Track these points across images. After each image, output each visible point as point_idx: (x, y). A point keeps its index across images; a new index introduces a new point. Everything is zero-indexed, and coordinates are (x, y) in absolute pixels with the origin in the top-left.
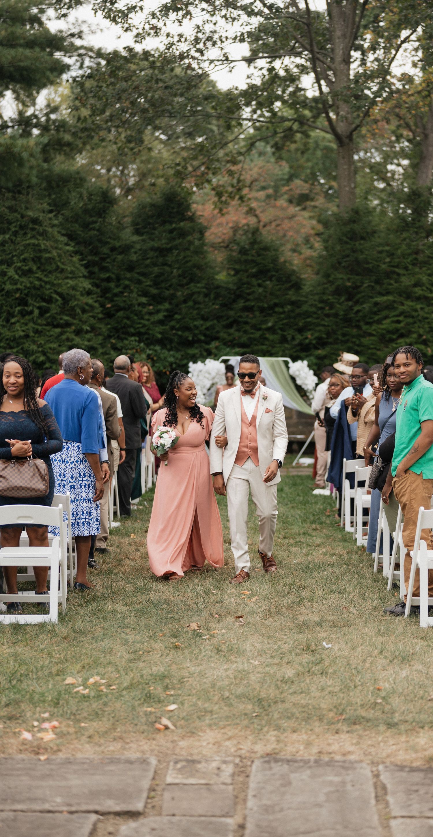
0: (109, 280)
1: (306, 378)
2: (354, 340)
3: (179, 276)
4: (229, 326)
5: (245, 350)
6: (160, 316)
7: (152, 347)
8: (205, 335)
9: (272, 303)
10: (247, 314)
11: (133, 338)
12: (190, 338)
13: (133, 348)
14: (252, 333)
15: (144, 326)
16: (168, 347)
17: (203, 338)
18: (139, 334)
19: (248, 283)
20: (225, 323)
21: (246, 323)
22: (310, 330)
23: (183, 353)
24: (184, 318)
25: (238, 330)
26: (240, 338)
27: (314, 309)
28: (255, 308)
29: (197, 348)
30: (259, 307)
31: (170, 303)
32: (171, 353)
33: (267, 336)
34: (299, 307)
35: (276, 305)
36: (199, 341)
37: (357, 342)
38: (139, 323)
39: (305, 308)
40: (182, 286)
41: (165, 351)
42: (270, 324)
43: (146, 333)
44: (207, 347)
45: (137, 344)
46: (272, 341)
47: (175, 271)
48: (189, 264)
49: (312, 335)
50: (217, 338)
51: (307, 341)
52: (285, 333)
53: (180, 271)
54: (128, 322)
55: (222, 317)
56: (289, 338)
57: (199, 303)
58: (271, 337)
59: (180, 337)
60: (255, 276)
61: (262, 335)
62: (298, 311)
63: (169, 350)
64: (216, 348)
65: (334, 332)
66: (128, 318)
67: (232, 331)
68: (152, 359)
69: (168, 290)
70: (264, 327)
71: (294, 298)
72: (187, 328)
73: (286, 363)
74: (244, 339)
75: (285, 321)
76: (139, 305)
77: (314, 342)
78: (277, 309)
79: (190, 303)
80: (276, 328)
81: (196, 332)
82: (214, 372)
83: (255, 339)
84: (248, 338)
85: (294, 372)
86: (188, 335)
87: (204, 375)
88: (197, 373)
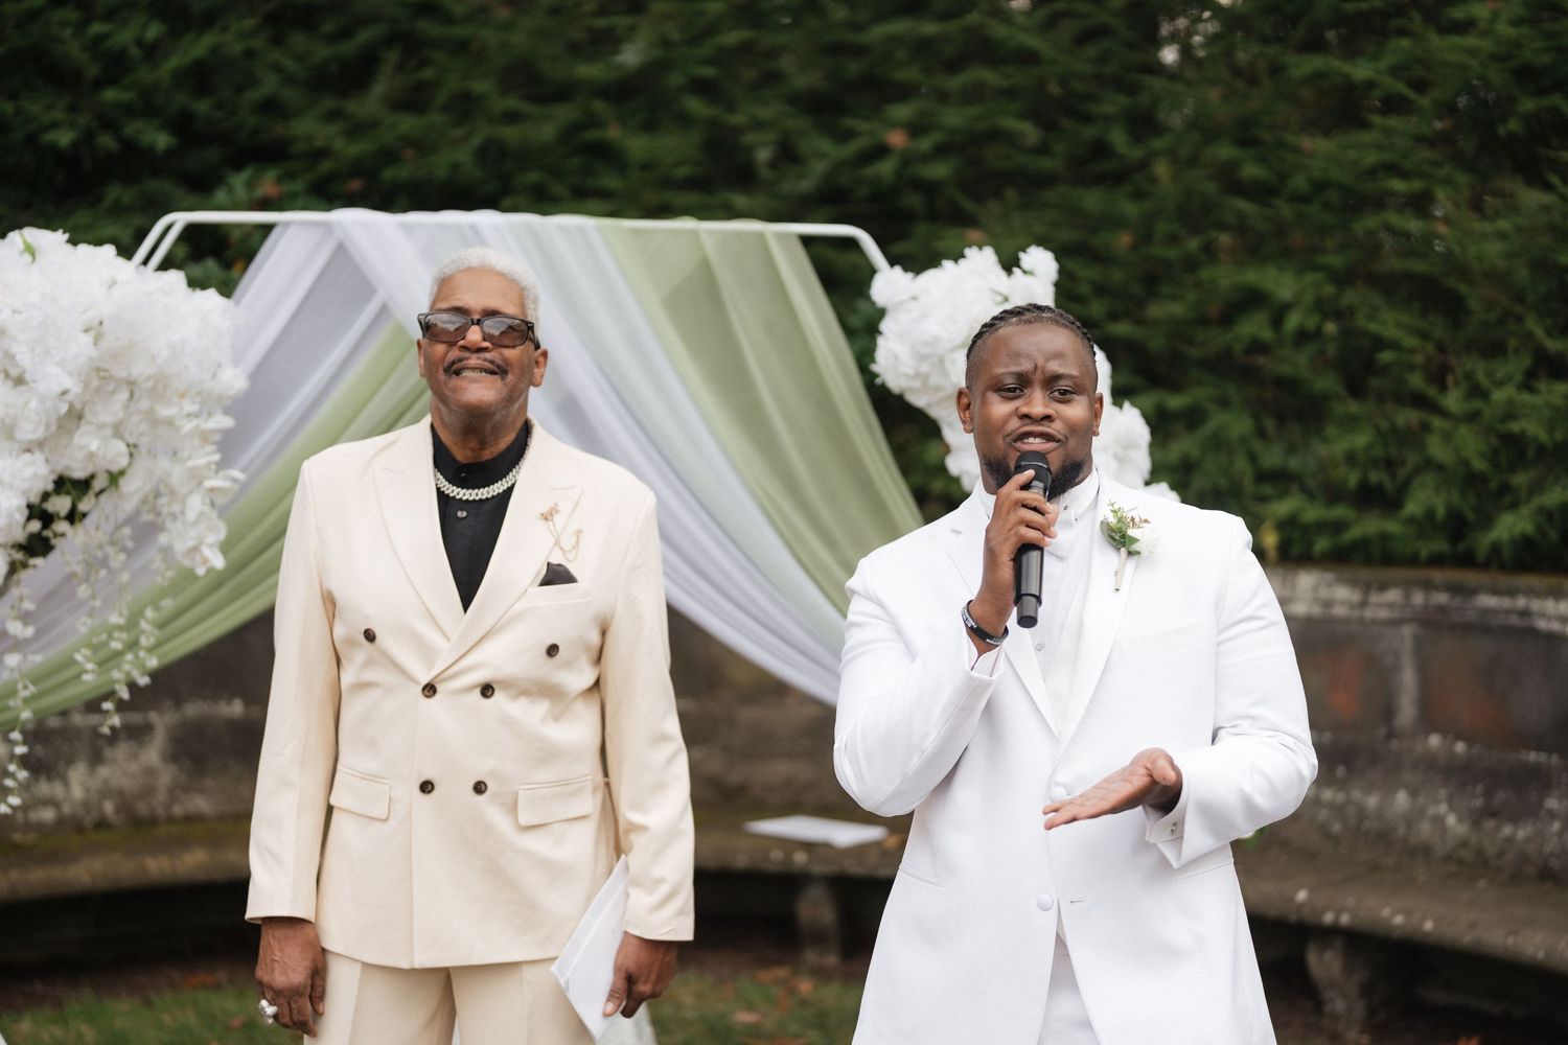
2: (1225, 151)
8: (182, 125)
12: (64, 139)
14: (512, 117)
17: (162, 140)
20: (322, 52)
22: (904, 92)
25: (412, 101)
26: (422, 146)
33: (613, 133)
37: (1251, 171)
42: (630, 56)
46: (646, 166)
49: (916, 129)
50: (269, 152)
51: (886, 168)
52: (738, 119)
56: (762, 146)
58: (637, 146)
61: (575, 128)
65: (1074, 107)
70: (589, 71)
72: (55, 75)
74: (457, 156)
75: (732, 37)
77: (940, 171)
80: (675, 80)
81: (110, 95)
82: (60, 364)
83: (527, 156)
84: (482, 153)
85: (923, 358)
86: (47, 118)
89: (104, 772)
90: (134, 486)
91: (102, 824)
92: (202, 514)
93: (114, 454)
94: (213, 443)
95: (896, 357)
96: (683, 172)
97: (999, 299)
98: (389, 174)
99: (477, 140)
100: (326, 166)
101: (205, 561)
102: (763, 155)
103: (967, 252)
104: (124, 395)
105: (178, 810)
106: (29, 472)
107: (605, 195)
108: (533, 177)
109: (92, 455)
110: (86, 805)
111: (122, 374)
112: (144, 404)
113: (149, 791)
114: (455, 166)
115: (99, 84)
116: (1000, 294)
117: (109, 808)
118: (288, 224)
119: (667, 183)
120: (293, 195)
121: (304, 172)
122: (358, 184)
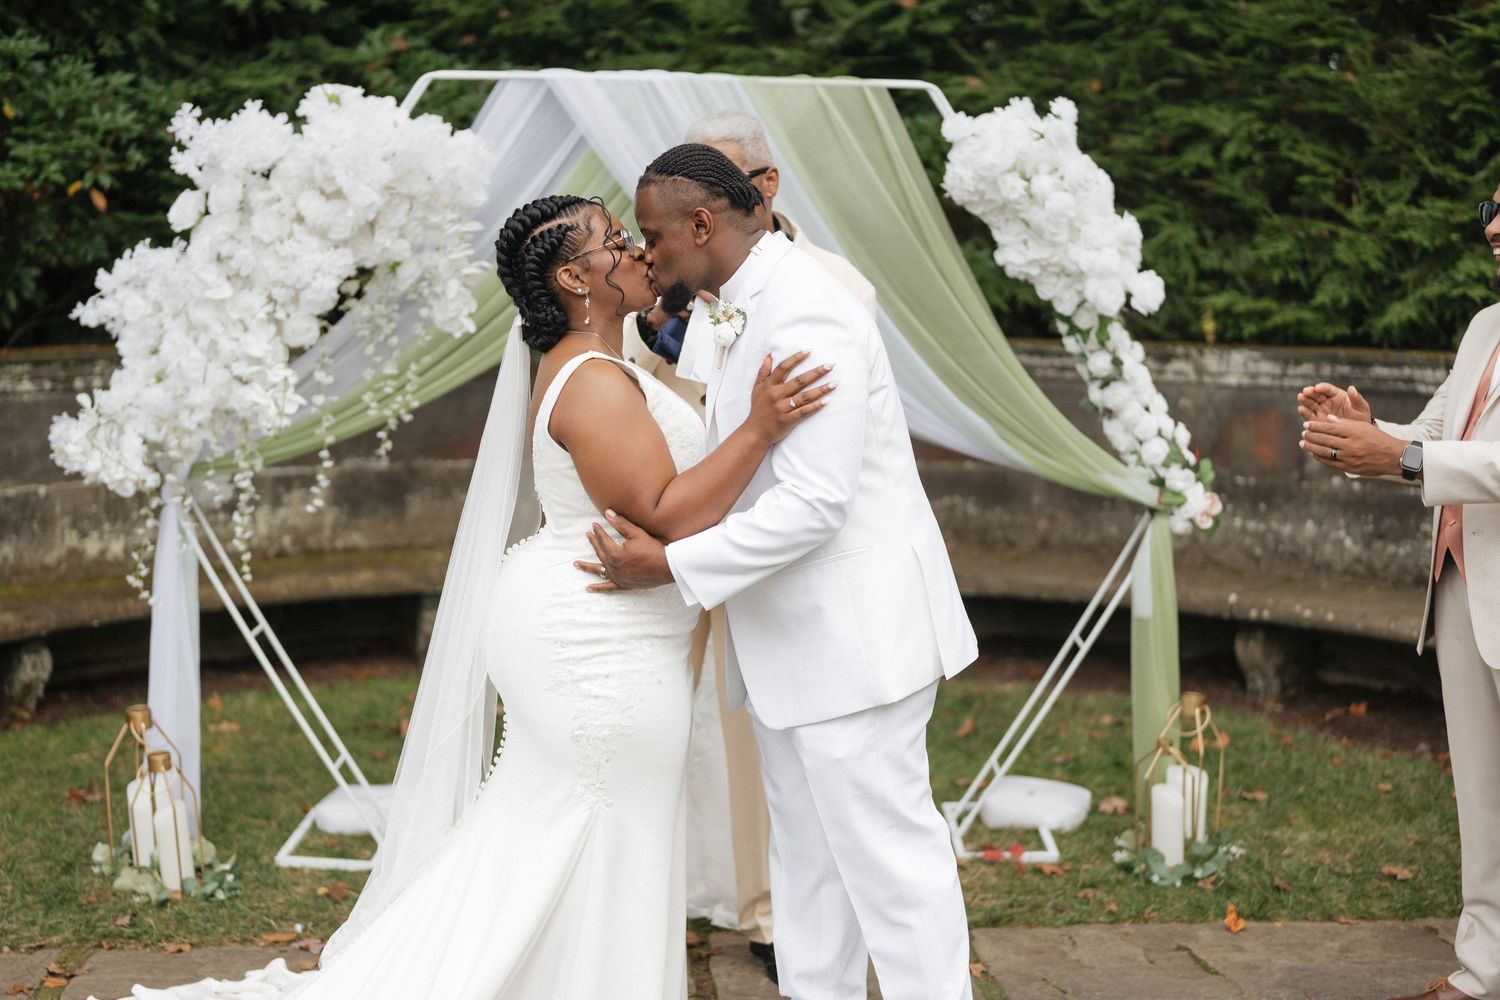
16: (109, 47)
17: (316, 3)
26: (516, 7)
29: (282, 61)
32: (120, 79)
41: (75, 71)
50: (397, 13)
51: (899, 26)
63: (102, 67)
74: (549, 16)
77: (943, 27)
82: (368, 185)
85: (982, 179)
87: (286, 202)
88: (238, 194)
89: (283, 512)
90: (408, 274)
91: (281, 554)
92: (459, 293)
93: (400, 249)
94: (468, 242)
95: (961, 179)
96: (734, 29)
97: (1038, 136)
98: (495, 30)
99: (566, 3)
100: (445, 25)
101: (462, 327)
102: (799, 15)
103: (1011, 101)
104: (406, 207)
105: (339, 543)
106: (342, 262)
107: (671, 48)
108: (613, 34)
109: (385, 250)
110: (269, 538)
111: (404, 191)
112: (419, 213)
113: (316, 528)
114: (549, 24)
116: (1038, 132)
117: (287, 541)
118: (507, 80)
119: (723, 38)
120: (418, 49)
121: (426, 29)
122: (468, 40)
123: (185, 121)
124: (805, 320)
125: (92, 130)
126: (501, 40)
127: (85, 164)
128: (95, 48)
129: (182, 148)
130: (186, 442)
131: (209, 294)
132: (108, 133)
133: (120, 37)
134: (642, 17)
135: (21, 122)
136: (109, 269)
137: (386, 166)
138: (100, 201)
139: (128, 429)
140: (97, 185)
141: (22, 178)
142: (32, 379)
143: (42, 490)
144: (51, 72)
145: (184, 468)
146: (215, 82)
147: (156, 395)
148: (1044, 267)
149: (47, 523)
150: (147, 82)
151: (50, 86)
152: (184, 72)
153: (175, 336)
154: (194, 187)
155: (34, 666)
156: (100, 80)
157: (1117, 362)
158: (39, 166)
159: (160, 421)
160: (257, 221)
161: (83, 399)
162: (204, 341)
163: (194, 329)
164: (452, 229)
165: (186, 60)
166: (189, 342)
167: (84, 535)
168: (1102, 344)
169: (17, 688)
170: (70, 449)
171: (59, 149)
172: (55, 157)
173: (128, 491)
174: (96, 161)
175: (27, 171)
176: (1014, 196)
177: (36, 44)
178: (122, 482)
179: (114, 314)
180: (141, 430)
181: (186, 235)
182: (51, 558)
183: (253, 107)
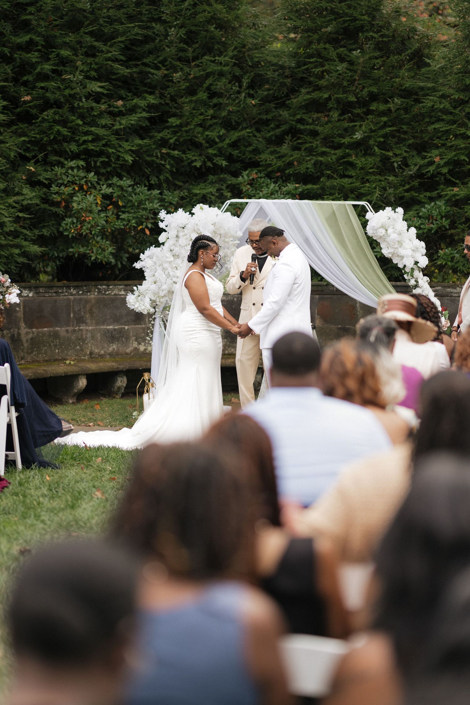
0: (29, 46)
1: (400, 243)
3: (182, 40)
4: (279, 141)
5: (309, 186)
6: (133, 119)
7: (115, 180)
8: (230, 158)
9: (365, 92)
10: (315, 116)
11: (72, 164)
12: (198, 164)
13: (73, 183)
14: (324, 154)
15: (97, 138)
18: (87, 155)
19: (319, 55)
20: (270, 134)
21: (314, 134)
22: (438, 146)
23: (185, 193)
24: (188, 124)
25: (296, 148)
26: (299, 162)
27: (446, 104)
28: (330, 105)
29: (212, 183)
30: (338, 101)
31: (162, 96)
32: (156, 192)
33: (353, 159)
34: (417, 101)
35: (373, 97)
36: (217, 169)
38: (87, 133)
39: (428, 103)
40: (187, 61)
41: (142, 189)
42: (358, 136)
43: (101, 153)
44: (232, 180)
45: (82, 174)
46: (362, 168)
47: (172, 31)
48: (201, 18)
49: (441, 156)
50: (254, 164)
51: (431, 169)
52: (390, 154)
53: (182, 31)
54: (64, 131)
55: (266, 123)
56: (396, 162)
57: (220, 95)
58: (360, 162)
59: (179, 160)
60: (334, 41)
61: (343, 157)
62: (416, 110)
63: (151, 187)
64: (251, 183)
66: (64, 123)
67: (285, 148)
68: (116, 205)
69: (158, 68)
70: (347, 140)
71: (408, 84)
73: (361, 212)
74: (308, 165)
75: (388, 130)
76: (88, 96)
78: (374, 106)
79: (202, 95)
80: (371, 142)
81: (210, 151)
83: (328, 166)
84: (315, 164)
86: (193, 158)
87: (188, 235)
88: (176, 233)
95: (371, 231)
97: (389, 218)
99: (313, 162)
100: (270, 169)
104: (219, 237)
105: (227, 352)
108: (329, 172)
111: (219, 233)
114: (308, 168)
115: (207, 148)
118: (251, 202)
120: (261, 178)
121: (264, 171)
122: (279, 174)
123: (162, 214)
124: (284, 264)
125: (145, 209)
126: (290, 175)
127: (144, 220)
128: (149, 181)
129: (162, 221)
130: (161, 300)
131: (168, 260)
132: (151, 210)
133: (157, 177)
134: (339, 166)
135: (124, 207)
136: (143, 253)
137: (213, 226)
138: (148, 232)
139: (146, 296)
140: (147, 227)
141: (124, 225)
142: (124, 291)
143: (126, 327)
144: (134, 189)
145: (161, 308)
146: (189, 191)
147: (154, 287)
148: (393, 254)
149: (128, 338)
150: (166, 192)
151: (133, 195)
152: (180, 187)
153: (159, 272)
154: (166, 231)
155: (121, 382)
156: (149, 192)
157: (417, 281)
158: (129, 221)
159: (155, 294)
160: (180, 240)
161: (135, 288)
162: (166, 273)
163: (164, 269)
164: (231, 243)
165: (180, 184)
166: (163, 273)
167: (139, 344)
168: (412, 276)
169: (116, 388)
170: (131, 301)
171: (135, 216)
172: (134, 218)
173: (145, 312)
174: (147, 219)
175: (125, 223)
176: (381, 235)
177: (129, 182)
178: (144, 309)
179: (144, 265)
180: (150, 297)
181: (163, 244)
182: (128, 351)
183: (180, 210)
